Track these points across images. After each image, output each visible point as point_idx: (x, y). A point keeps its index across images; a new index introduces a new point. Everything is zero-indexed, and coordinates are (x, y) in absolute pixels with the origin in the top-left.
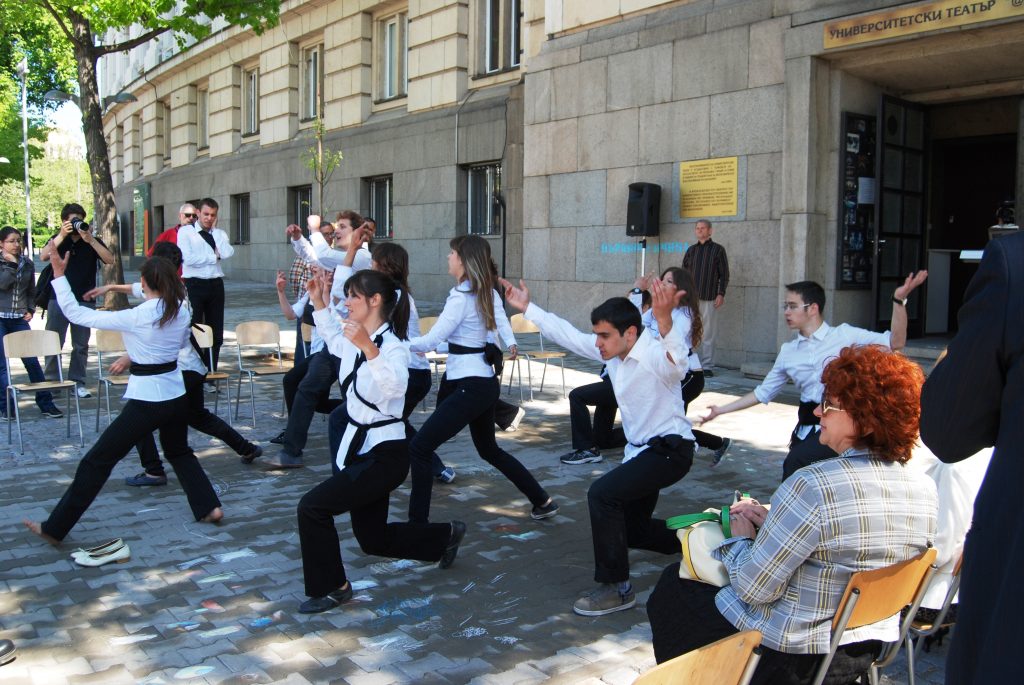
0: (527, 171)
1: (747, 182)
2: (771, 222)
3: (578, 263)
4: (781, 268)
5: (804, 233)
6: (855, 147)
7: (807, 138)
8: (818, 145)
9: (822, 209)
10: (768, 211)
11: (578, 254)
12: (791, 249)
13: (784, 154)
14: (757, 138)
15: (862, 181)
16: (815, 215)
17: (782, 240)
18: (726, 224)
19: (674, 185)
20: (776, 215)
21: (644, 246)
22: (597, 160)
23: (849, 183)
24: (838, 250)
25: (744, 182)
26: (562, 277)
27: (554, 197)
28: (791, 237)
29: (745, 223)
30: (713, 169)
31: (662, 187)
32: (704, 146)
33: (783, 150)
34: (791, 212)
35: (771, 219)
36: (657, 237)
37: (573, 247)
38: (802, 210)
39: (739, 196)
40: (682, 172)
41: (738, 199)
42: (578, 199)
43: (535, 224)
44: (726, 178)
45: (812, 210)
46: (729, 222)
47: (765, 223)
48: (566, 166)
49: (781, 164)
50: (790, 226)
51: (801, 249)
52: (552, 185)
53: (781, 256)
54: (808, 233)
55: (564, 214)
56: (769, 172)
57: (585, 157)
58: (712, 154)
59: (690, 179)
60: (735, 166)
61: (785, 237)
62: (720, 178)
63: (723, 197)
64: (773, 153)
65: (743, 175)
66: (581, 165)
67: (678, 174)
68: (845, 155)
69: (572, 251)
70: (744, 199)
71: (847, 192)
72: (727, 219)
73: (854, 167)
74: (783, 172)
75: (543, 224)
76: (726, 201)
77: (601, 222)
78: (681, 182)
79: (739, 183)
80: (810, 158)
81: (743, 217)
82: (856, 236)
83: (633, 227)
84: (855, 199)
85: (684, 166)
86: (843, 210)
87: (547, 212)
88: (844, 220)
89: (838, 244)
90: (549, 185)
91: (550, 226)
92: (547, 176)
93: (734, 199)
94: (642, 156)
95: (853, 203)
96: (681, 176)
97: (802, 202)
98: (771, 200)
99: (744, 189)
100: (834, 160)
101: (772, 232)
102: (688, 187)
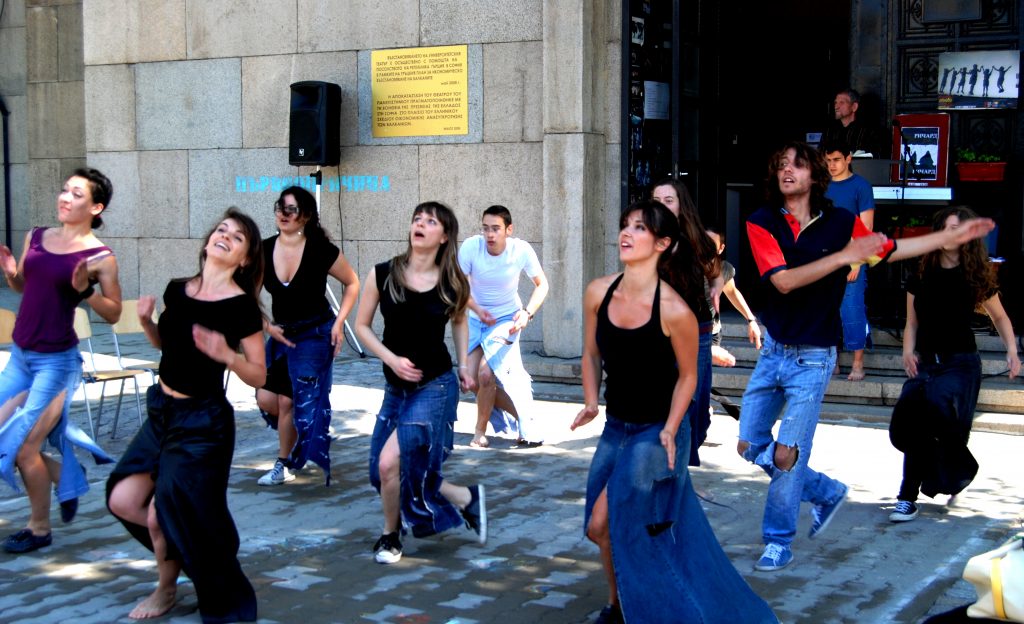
0: (89, 56)
1: (482, 83)
2: (523, 145)
3: (193, 209)
4: (545, 214)
5: (580, 163)
6: (639, 37)
7: (581, 22)
8: (593, 32)
9: (600, 126)
10: (519, 128)
11: (192, 195)
12: (561, 186)
13: (545, 44)
14: (498, 18)
15: (648, 85)
16: (593, 134)
17: (545, 172)
18: (452, 147)
19: (361, 87)
20: (532, 135)
21: (319, 182)
22: (222, 41)
23: (634, 89)
24: (623, 188)
25: (479, 84)
26: (164, 232)
27: (144, 100)
28: (559, 169)
29: (481, 147)
30: (428, 63)
31: (343, 89)
32: (410, 26)
33: (544, 36)
34: (558, 132)
35: (523, 141)
36: (336, 168)
37: (182, 182)
38: (577, 128)
39: (472, 104)
40: (374, 66)
41: (469, 110)
42: (189, 104)
43: (109, 144)
44: (451, 77)
45: (588, 130)
46: (456, 144)
47: (516, 145)
48: (165, 50)
49: (540, 59)
50: (557, 152)
51: (575, 186)
52: (140, 80)
53: (545, 197)
54: (585, 163)
55: (163, 128)
56: (518, 70)
57: (200, 36)
58: (424, 40)
59: (387, 76)
60: (463, 59)
61: (551, 167)
62: (439, 78)
63: (444, 106)
64: (524, 41)
65: (477, 74)
66: (194, 49)
67: (368, 68)
68: (628, 48)
69: (182, 191)
70: (479, 111)
71: (632, 103)
72: (452, 140)
73: (638, 67)
74: (545, 72)
75: (126, 144)
76: (449, 113)
77: (232, 140)
78: (373, 83)
79: (470, 86)
80: (585, 52)
81: (478, 137)
82: (643, 167)
83: (301, 152)
84: (641, 114)
85: (377, 57)
86: (628, 128)
87: (132, 124)
88: (630, 144)
89: (622, 179)
90: (133, 80)
91: (139, 148)
92: (129, 64)
93: (463, 109)
94: (304, 38)
95: (638, 118)
96: (374, 72)
97: (576, 117)
98: (523, 112)
99: (478, 94)
100: (615, 55)
101: (525, 159)
102: (383, 90)
